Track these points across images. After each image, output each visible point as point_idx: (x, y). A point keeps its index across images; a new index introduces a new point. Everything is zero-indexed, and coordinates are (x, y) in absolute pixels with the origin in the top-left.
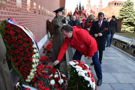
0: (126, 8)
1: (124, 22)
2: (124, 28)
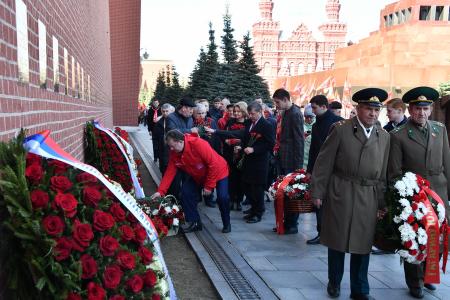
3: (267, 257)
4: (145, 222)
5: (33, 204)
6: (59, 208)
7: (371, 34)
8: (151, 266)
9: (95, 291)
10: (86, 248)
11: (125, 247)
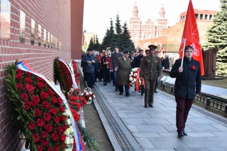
0: (221, 27)
1: (220, 57)
2: (222, 69)
3: (126, 113)
4: (63, 97)
5: (17, 88)
6: (27, 90)
7: (177, 23)
8: (64, 114)
9: (40, 122)
10: (37, 105)
11: (53, 106)
